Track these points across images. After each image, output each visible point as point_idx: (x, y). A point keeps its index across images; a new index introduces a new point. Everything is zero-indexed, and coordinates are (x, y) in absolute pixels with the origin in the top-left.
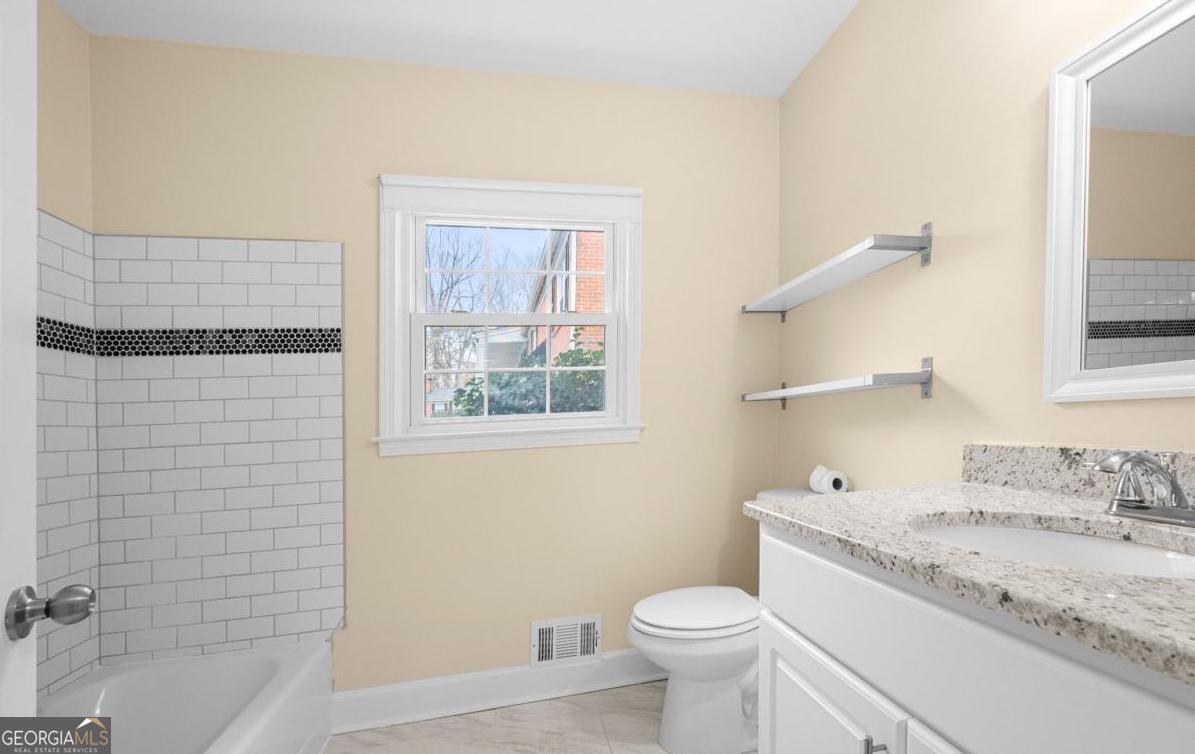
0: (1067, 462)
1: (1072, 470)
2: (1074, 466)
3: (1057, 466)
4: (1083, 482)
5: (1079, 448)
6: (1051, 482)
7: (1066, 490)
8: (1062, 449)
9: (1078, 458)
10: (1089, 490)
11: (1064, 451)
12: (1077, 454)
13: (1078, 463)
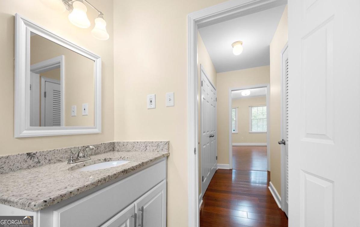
0: (30, 157)
1: (32, 160)
2: (32, 158)
3: (26, 160)
4: (36, 163)
5: (34, 152)
6: (23, 166)
7: (30, 167)
8: (27, 154)
9: (34, 155)
10: (38, 165)
11: (29, 154)
12: (34, 154)
13: (34, 157)
